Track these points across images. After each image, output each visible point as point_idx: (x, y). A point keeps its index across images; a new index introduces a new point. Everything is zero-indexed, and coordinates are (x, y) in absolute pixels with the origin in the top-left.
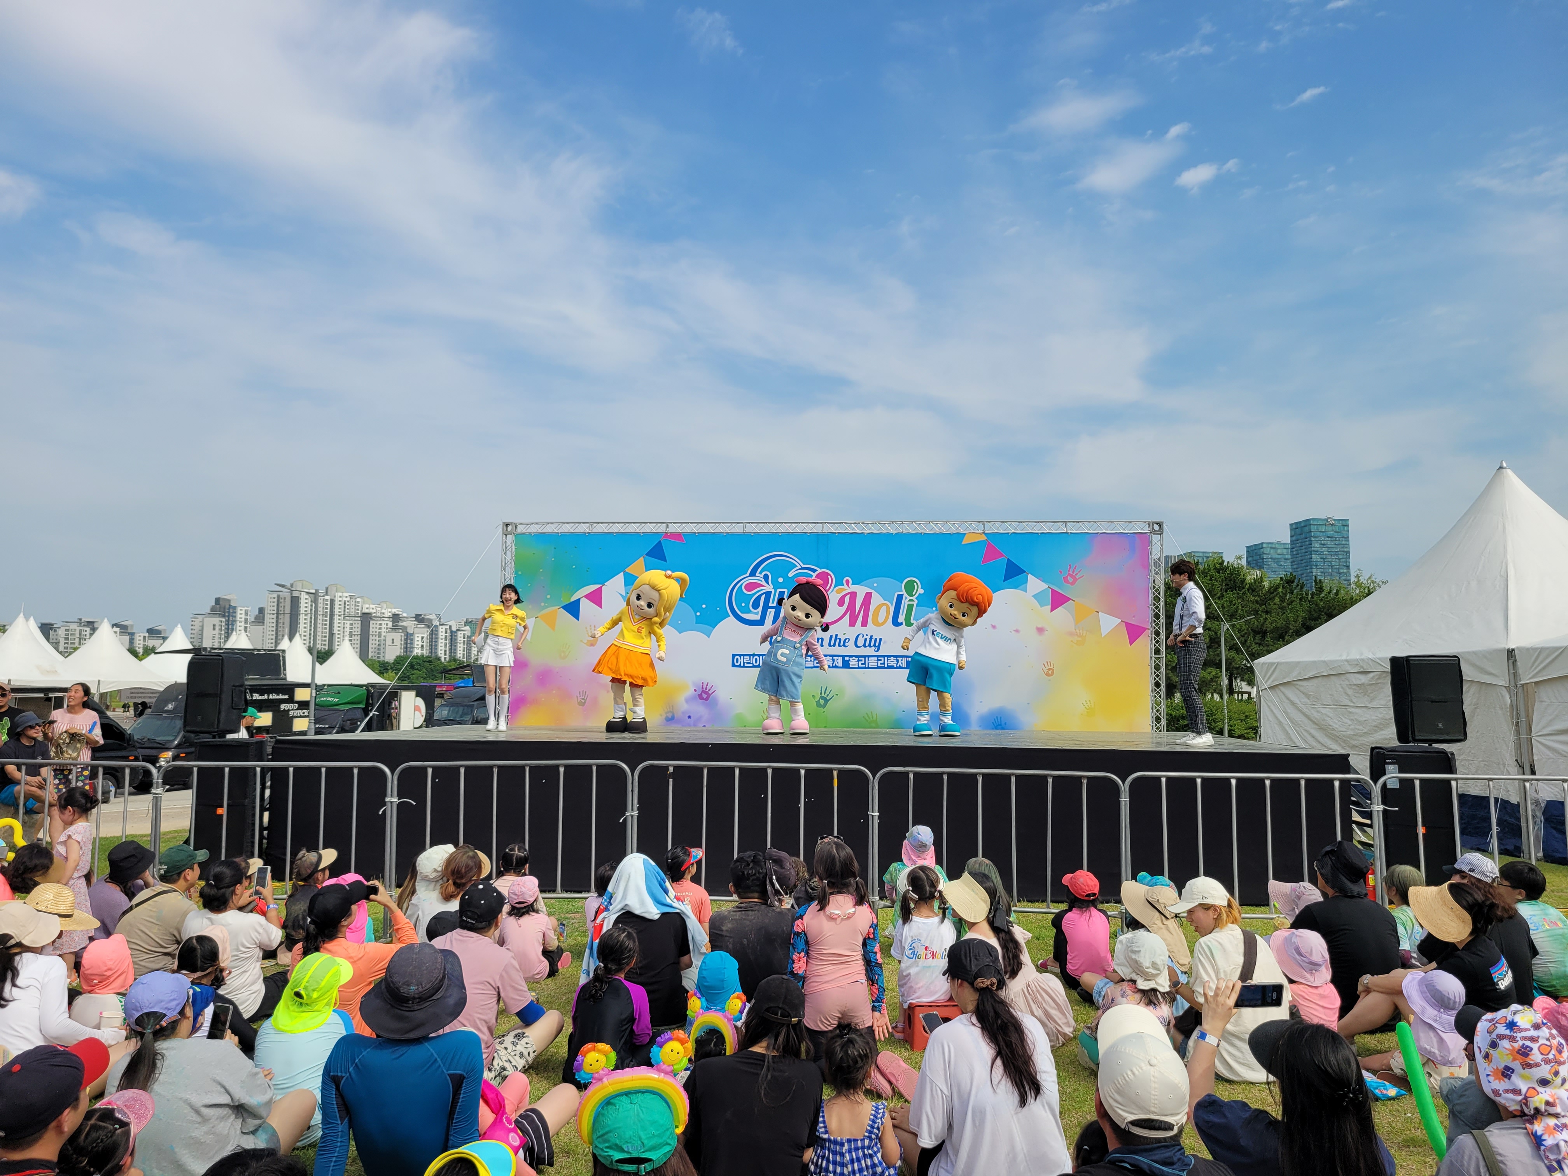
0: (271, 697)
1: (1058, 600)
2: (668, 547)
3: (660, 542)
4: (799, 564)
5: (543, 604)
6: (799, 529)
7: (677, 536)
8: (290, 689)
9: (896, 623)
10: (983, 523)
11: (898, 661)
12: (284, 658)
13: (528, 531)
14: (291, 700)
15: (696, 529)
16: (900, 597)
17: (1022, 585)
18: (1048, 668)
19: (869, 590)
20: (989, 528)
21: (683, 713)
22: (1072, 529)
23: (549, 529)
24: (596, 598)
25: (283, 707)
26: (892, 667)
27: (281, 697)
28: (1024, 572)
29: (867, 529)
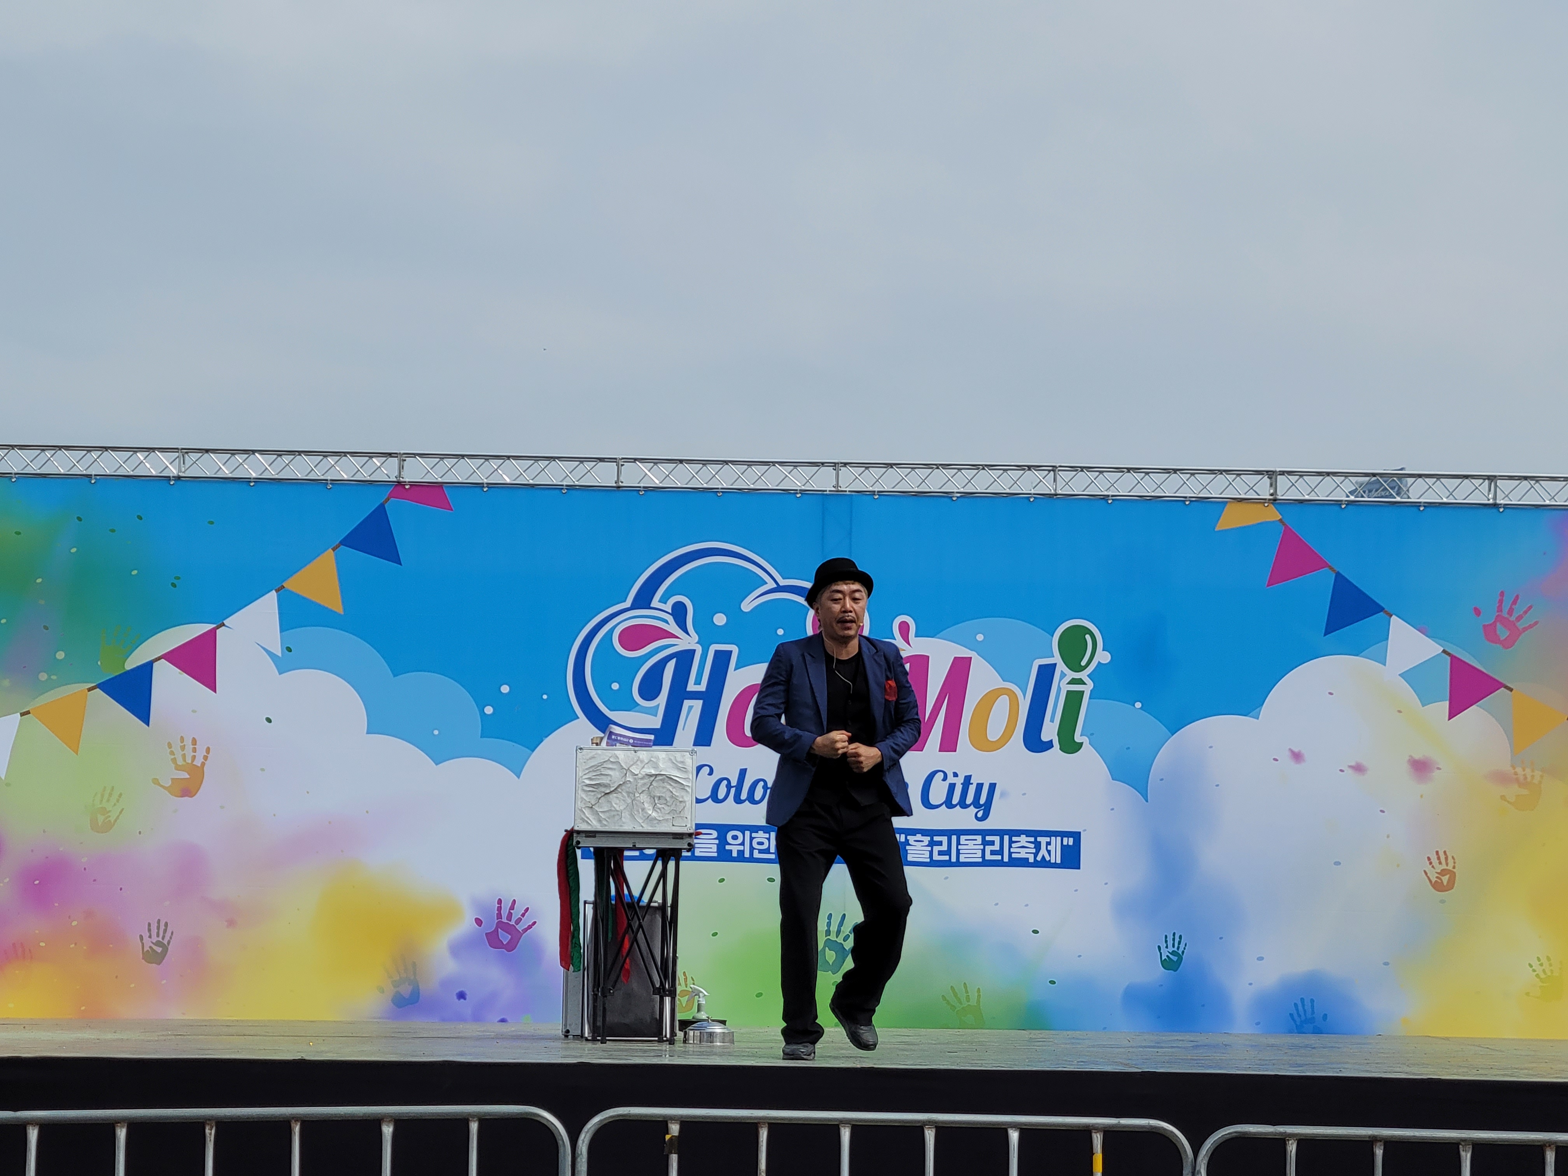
1: (1468, 687)
2: (405, 521)
3: (382, 506)
5: (43, 676)
6: (771, 480)
10: (1272, 474)
11: (1038, 846)
15: (483, 474)
16: (1046, 674)
17: (1371, 646)
18: (1439, 868)
19: (964, 653)
20: (1287, 489)
21: (444, 984)
22: (1511, 494)
24: (198, 660)
26: (1023, 863)
28: (1379, 609)
29: (957, 483)
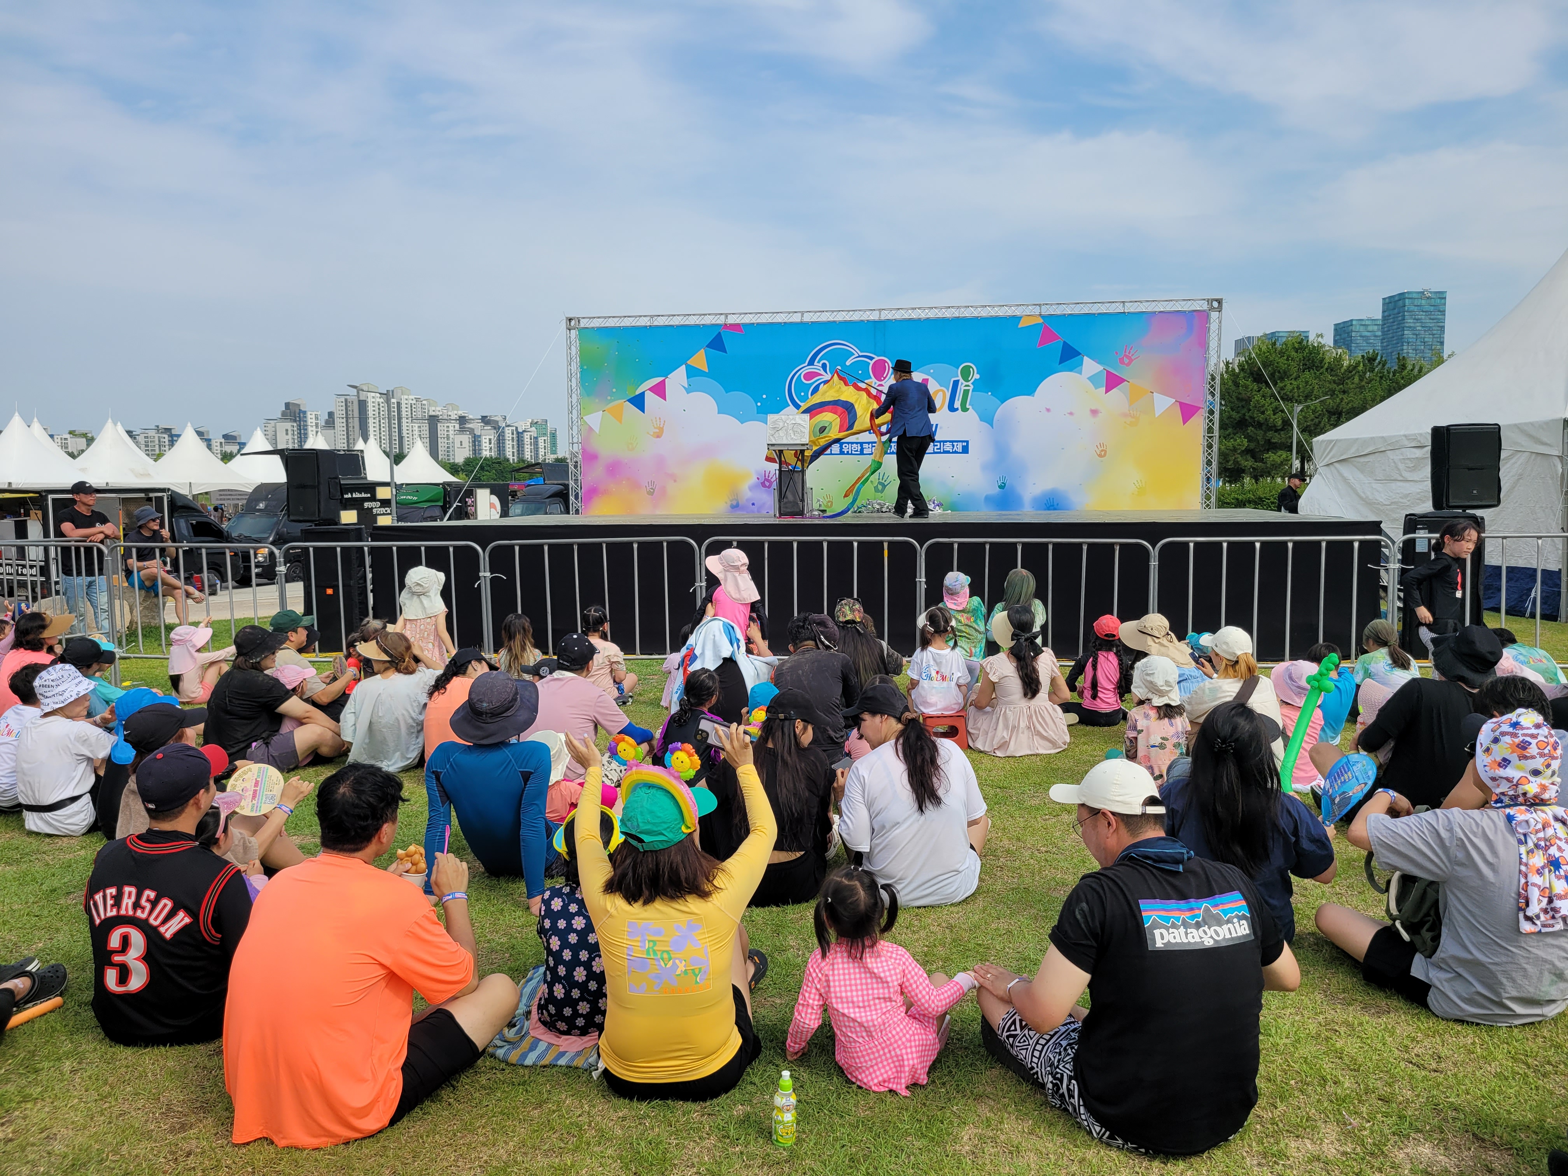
0: (354, 496)
1: (1112, 381)
2: (728, 338)
3: (720, 333)
4: (856, 352)
5: (609, 398)
6: (856, 317)
7: (736, 327)
8: (371, 487)
9: (952, 408)
10: (1040, 305)
11: (953, 446)
12: (363, 458)
13: (592, 325)
14: (373, 498)
15: (754, 319)
16: (956, 383)
17: (1077, 368)
18: (1101, 449)
19: (926, 377)
20: (1045, 311)
21: (747, 500)
22: (1130, 308)
23: (611, 323)
24: (660, 390)
25: (367, 505)
26: (948, 452)
27: (363, 495)
28: (1080, 354)
29: (923, 315)
